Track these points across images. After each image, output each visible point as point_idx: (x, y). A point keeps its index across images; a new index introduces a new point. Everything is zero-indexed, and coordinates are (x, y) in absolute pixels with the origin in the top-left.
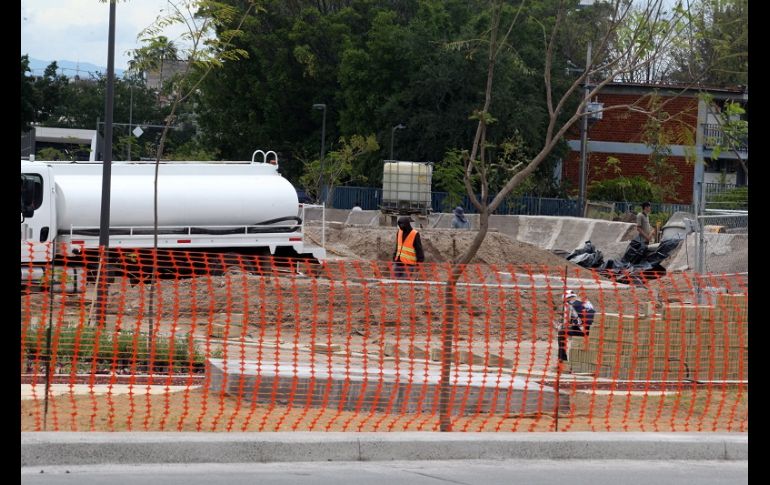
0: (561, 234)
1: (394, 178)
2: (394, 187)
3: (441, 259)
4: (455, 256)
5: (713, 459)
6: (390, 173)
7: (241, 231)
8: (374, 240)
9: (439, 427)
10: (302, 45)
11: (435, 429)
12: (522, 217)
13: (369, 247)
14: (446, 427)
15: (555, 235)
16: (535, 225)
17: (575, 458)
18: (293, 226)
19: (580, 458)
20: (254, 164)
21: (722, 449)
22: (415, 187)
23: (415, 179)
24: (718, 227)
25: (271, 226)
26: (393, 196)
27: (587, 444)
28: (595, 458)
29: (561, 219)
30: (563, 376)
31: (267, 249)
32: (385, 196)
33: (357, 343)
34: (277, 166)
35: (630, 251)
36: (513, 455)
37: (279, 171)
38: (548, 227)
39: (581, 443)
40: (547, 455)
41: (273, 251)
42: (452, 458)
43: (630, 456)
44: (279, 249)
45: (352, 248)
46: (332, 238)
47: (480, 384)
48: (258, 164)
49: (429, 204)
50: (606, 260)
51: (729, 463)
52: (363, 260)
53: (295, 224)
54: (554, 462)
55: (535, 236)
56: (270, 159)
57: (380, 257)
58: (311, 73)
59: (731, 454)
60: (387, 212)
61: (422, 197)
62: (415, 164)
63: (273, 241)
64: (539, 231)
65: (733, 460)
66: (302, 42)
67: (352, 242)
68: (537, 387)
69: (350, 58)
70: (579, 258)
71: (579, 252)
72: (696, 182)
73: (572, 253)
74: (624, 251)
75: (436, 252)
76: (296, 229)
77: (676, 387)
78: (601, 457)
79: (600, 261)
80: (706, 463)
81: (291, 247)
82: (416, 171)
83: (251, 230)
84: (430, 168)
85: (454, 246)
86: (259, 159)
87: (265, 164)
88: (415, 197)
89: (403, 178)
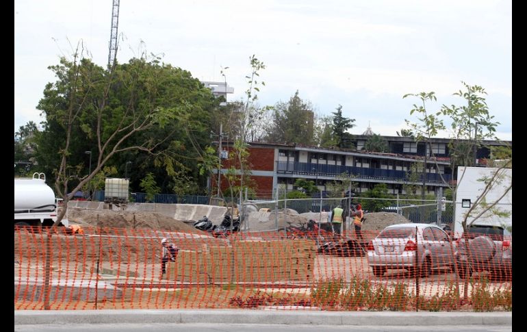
0: (196, 213)
1: (110, 186)
2: (110, 190)
3: (128, 225)
4: (135, 223)
5: (174, 322)
6: (108, 184)
7: (27, 212)
8: (96, 215)
9: (43, 308)
10: (86, 124)
11: (41, 309)
12: (178, 205)
13: (94, 220)
14: (47, 308)
15: (193, 213)
16: (184, 208)
17: (103, 322)
18: (52, 209)
19: (105, 323)
20: (34, 180)
21: (179, 318)
22: (120, 191)
23: (121, 186)
24: (267, 209)
25: (41, 209)
26: (110, 195)
27: (109, 316)
28: (113, 322)
29: (196, 206)
30: (162, 281)
31: (39, 220)
32: (106, 195)
33: (72, 265)
34: (45, 180)
35: (225, 221)
36: (70, 322)
37: (46, 182)
38: (190, 209)
39: (105, 316)
40: (87, 322)
41: (42, 221)
42: (37, 323)
43: (131, 321)
44: (45, 220)
45: (85, 220)
46: (75, 215)
47: (79, 286)
48: (36, 179)
49: (127, 198)
50: (213, 225)
51: (182, 325)
52: (90, 225)
53: (53, 208)
54: (91, 325)
55: (184, 214)
56: (42, 177)
57: (98, 224)
58: (90, 137)
59: (183, 320)
60: (107, 202)
61: (124, 195)
62: (121, 180)
63: (42, 217)
64: (186, 211)
65: (185, 323)
66: (86, 122)
67: (85, 217)
68: (113, 287)
69: (107, 130)
70: (200, 224)
71: (200, 221)
72: (273, 188)
73: (197, 221)
74: (222, 221)
75: (126, 221)
76: (53, 211)
77: (181, 286)
78: (116, 322)
79: (211, 225)
80: (170, 324)
81: (51, 220)
82: (121, 182)
83: (31, 211)
84: (128, 181)
85: (134, 218)
86: (36, 177)
87: (39, 179)
88: (120, 195)
89: (114, 186)
